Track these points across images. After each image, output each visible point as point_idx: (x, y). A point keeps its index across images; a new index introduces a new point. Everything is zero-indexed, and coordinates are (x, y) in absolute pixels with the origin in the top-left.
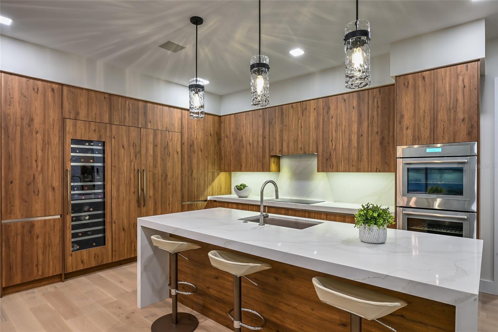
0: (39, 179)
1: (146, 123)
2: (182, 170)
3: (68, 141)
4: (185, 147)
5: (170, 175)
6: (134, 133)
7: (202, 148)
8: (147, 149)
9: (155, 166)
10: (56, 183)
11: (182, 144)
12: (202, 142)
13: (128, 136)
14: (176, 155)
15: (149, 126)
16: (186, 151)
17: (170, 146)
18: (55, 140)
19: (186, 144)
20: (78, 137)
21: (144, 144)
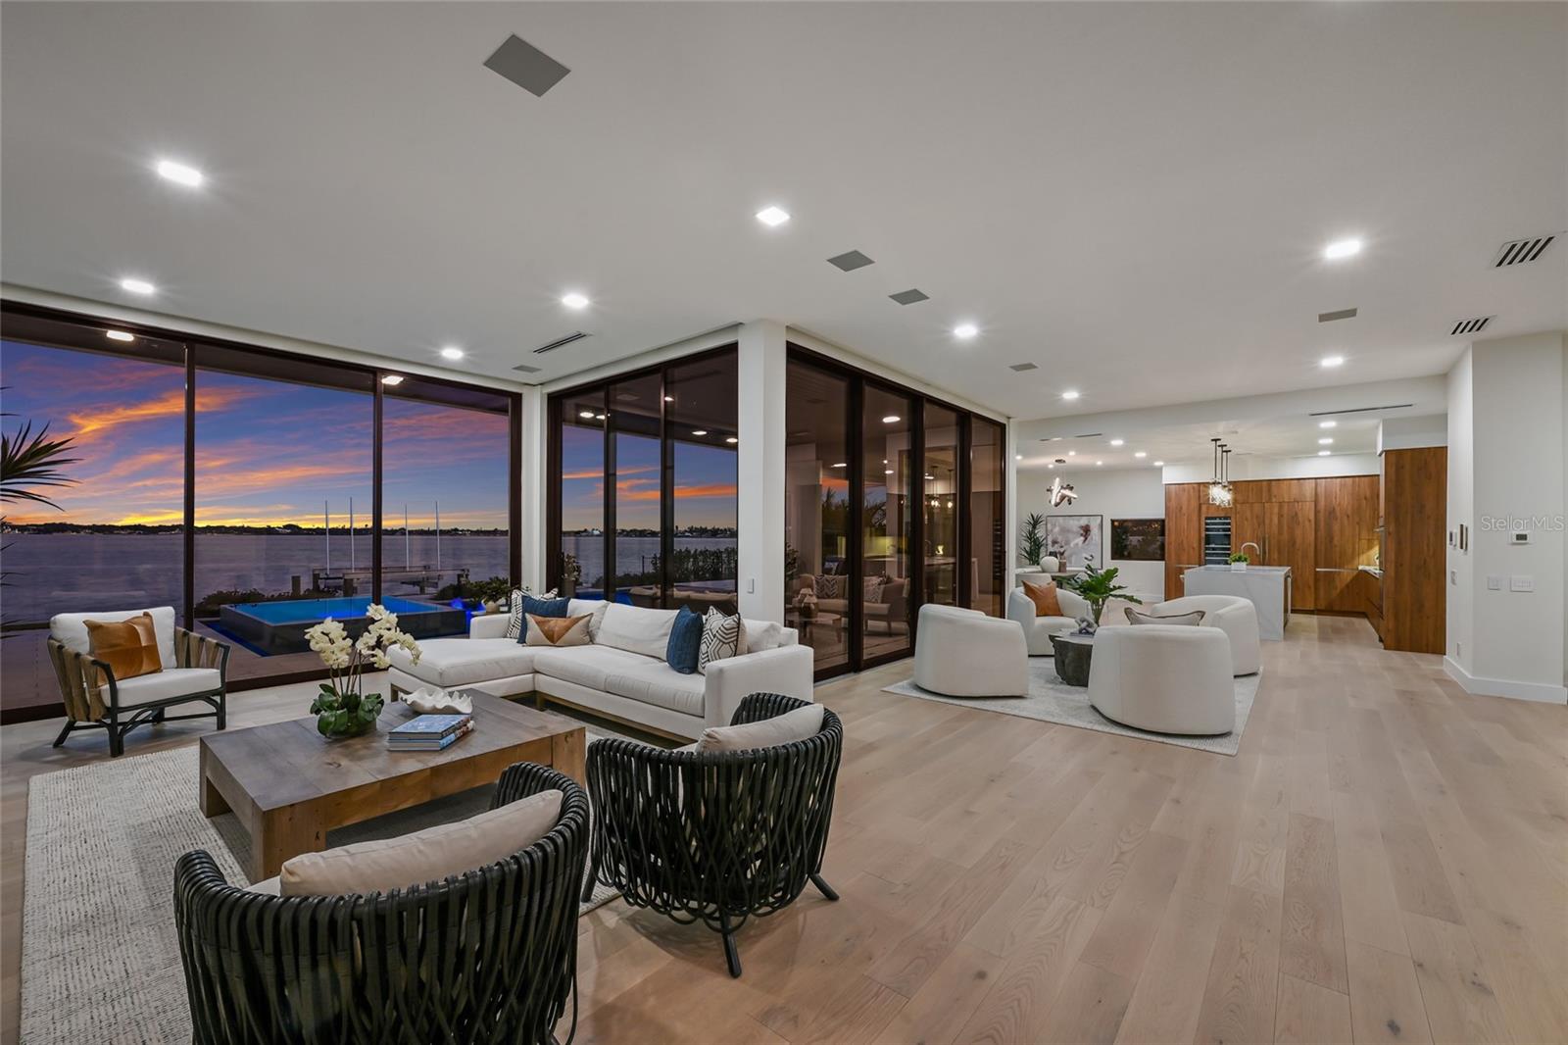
0: (1185, 542)
1: (1270, 499)
2: (1316, 538)
3: (1203, 519)
4: (1321, 516)
5: (1299, 541)
6: (1257, 507)
7: (1349, 513)
8: (1271, 520)
9: (1280, 533)
10: (1196, 545)
11: (1317, 512)
12: (1350, 508)
13: (1252, 511)
14: (1307, 523)
15: (1274, 500)
16: (1322, 519)
17: (1300, 515)
18: (1195, 518)
19: (1322, 511)
20: (1210, 516)
21: (1268, 515)
